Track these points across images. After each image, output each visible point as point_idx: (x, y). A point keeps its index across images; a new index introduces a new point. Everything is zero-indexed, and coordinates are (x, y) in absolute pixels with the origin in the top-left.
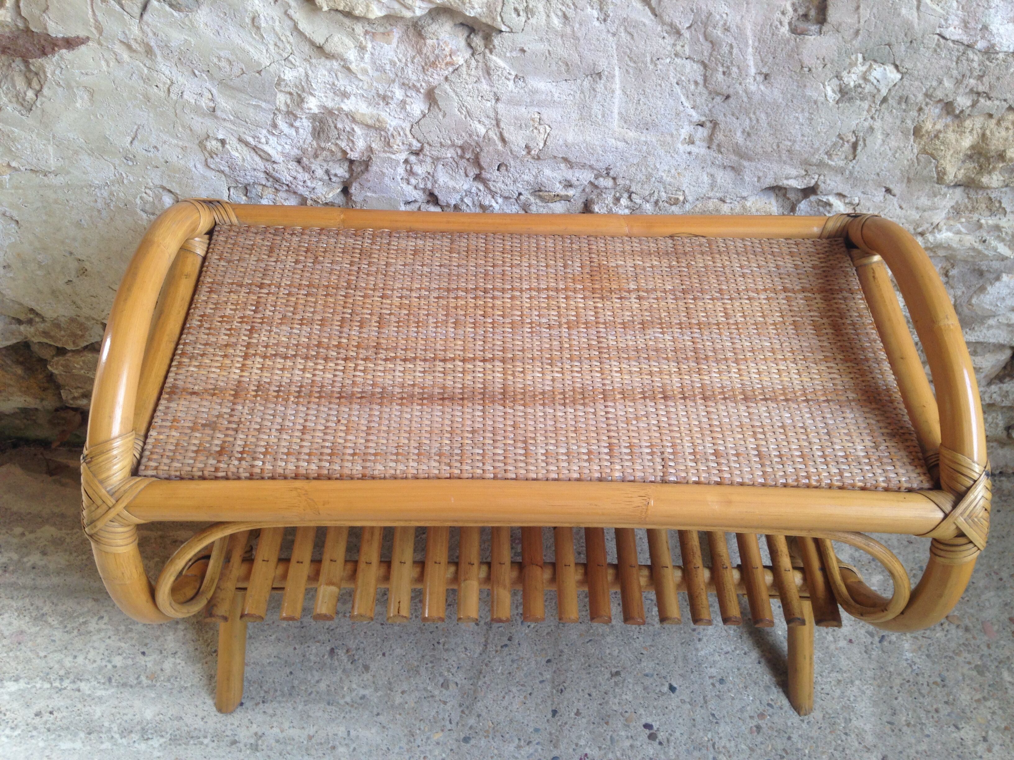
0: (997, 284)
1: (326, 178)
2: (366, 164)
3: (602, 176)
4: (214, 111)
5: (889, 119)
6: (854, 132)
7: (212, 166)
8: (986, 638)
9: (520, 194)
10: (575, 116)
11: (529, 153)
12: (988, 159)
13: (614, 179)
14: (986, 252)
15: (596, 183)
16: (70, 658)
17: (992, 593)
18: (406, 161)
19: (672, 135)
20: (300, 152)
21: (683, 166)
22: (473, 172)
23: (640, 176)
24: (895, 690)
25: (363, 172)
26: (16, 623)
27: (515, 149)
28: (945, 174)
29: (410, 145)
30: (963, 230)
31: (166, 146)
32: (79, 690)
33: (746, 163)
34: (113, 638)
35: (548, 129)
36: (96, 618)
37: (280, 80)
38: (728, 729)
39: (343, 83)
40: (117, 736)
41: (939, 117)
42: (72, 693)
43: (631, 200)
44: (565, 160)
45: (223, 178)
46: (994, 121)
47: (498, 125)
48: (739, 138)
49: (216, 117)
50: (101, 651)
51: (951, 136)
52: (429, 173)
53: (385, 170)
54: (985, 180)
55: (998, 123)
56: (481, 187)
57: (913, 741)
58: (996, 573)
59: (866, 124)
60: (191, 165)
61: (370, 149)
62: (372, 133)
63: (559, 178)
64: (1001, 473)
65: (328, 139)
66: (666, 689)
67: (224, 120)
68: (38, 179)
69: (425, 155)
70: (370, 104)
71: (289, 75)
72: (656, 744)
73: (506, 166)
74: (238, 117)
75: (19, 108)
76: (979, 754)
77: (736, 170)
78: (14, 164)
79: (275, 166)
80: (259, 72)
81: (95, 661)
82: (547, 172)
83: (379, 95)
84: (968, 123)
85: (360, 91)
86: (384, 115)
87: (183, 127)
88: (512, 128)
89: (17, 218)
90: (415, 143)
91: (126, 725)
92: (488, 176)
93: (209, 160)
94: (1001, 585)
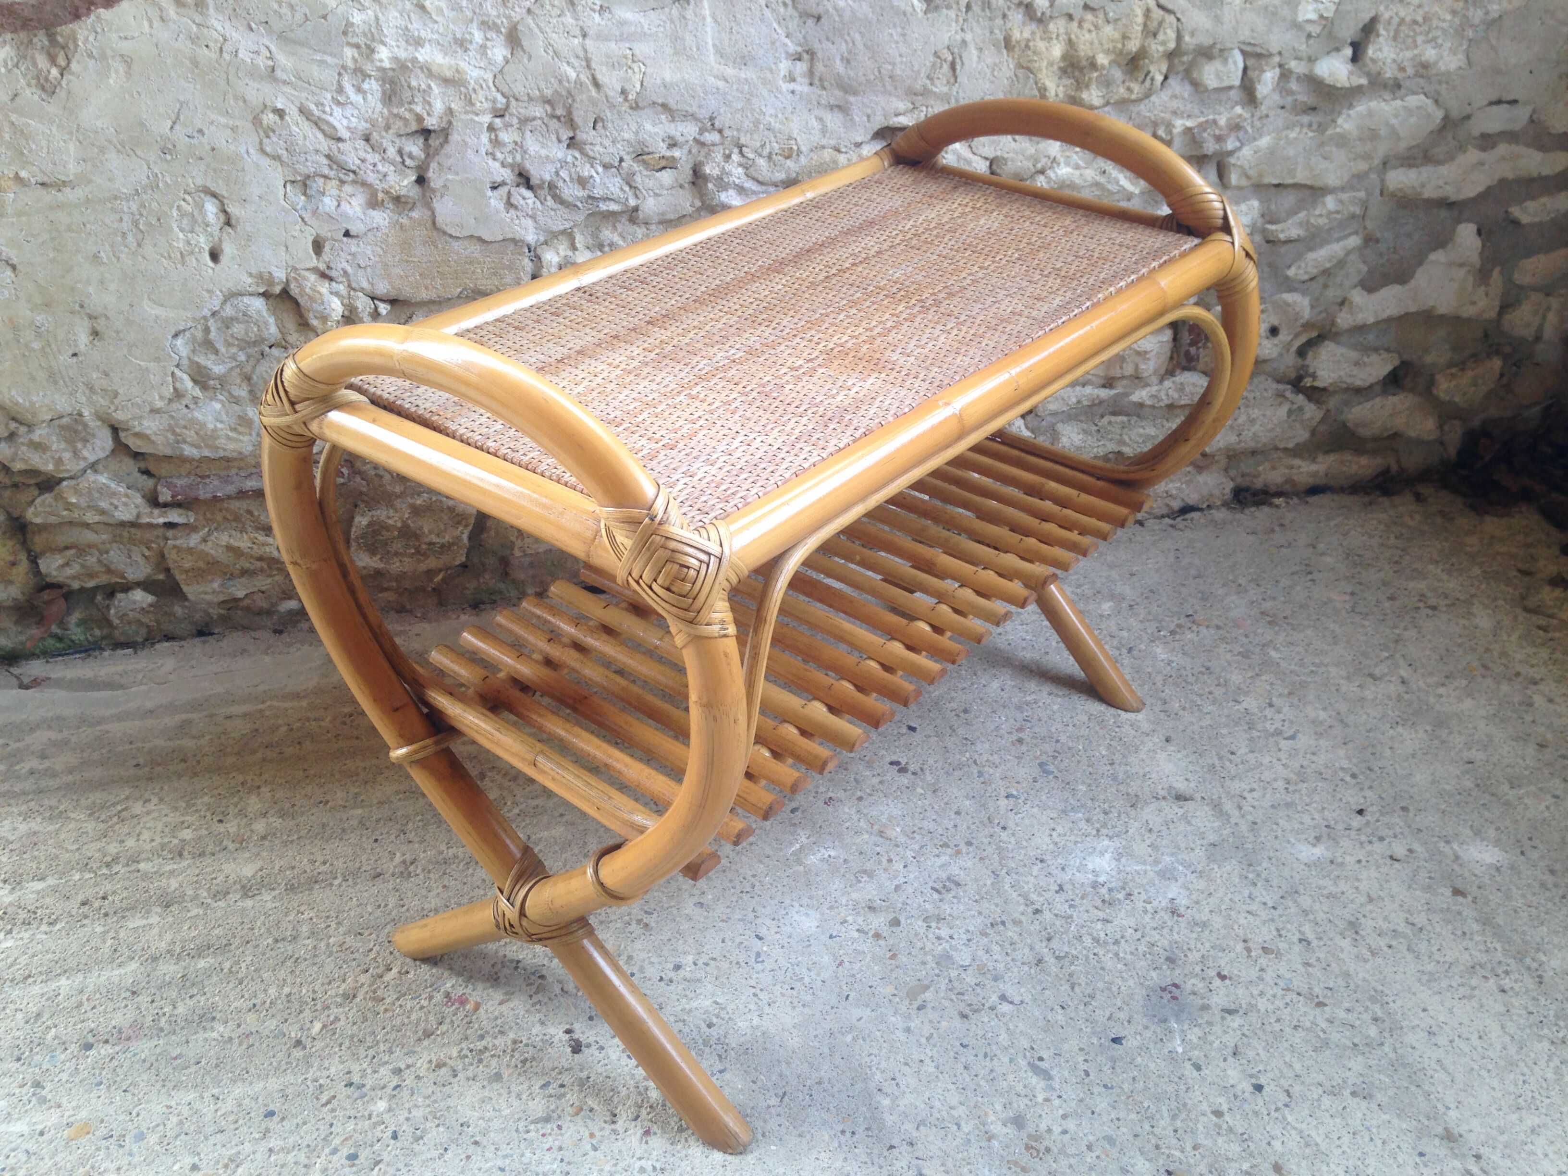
1: (399, 159)
2: (445, 132)
3: (706, 130)
4: (273, 70)
5: (979, 31)
6: (948, 48)
7: (268, 149)
8: (1241, 631)
9: (621, 160)
10: (669, 50)
11: (626, 100)
12: (1081, 69)
13: (720, 131)
14: (1110, 187)
15: (702, 139)
16: (115, 844)
17: (1234, 597)
18: (491, 128)
19: (771, 71)
20: (368, 125)
21: (790, 109)
22: (565, 135)
23: (747, 124)
24: (1159, 684)
25: (441, 146)
26: (23, 828)
27: (611, 94)
28: (1045, 89)
29: (494, 101)
30: (1081, 163)
31: (213, 128)
32: (138, 871)
33: (852, 99)
34: (171, 815)
35: (643, 68)
36: (140, 803)
37: (349, 24)
38: (987, 746)
39: (416, 26)
41: (1024, 24)
42: (129, 875)
43: (743, 156)
44: (665, 106)
45: (280, 169)
46: (1075, 24)
47: (589, 67)
48: (839, 67)
49: (275, 80)
50: (159, 830)
51: (1041, 45)
52: (516, 143)
53: (468, 139)
54: (1085, 95)
55: (1080, 26)
56: (577, 154)
58: (1233, 582)
59: (958, 37)
60: (243, 150)
61: (450, 111)
62: (451, 91)
63: (662, 133)
64: (1208, 506)
65: (401, 104)
66: (904, 730)
67: (285, 82)
68: (48, 197)
69: (511, 115)
70: (446, 54)
71: (357, 18)
72: (909, 775)
73: (603, 120)
74: (300, 78)
75: (39, 92)
77: (842, 108)
78: (23, 174)
79: (340, 145)
80: (325, 17)
81: (152, 840)
82: (648, 127)
83: (456, 40)
84: (1052, 26)
85: (436, 36)
86: (463, 65)
87: (236, 98)
88: (604, 68)
89: (15, 261)
90: (499, 97)
91: (219, 888)
92: (584, 136)
93: (265, 140)
94: (1241, 590)
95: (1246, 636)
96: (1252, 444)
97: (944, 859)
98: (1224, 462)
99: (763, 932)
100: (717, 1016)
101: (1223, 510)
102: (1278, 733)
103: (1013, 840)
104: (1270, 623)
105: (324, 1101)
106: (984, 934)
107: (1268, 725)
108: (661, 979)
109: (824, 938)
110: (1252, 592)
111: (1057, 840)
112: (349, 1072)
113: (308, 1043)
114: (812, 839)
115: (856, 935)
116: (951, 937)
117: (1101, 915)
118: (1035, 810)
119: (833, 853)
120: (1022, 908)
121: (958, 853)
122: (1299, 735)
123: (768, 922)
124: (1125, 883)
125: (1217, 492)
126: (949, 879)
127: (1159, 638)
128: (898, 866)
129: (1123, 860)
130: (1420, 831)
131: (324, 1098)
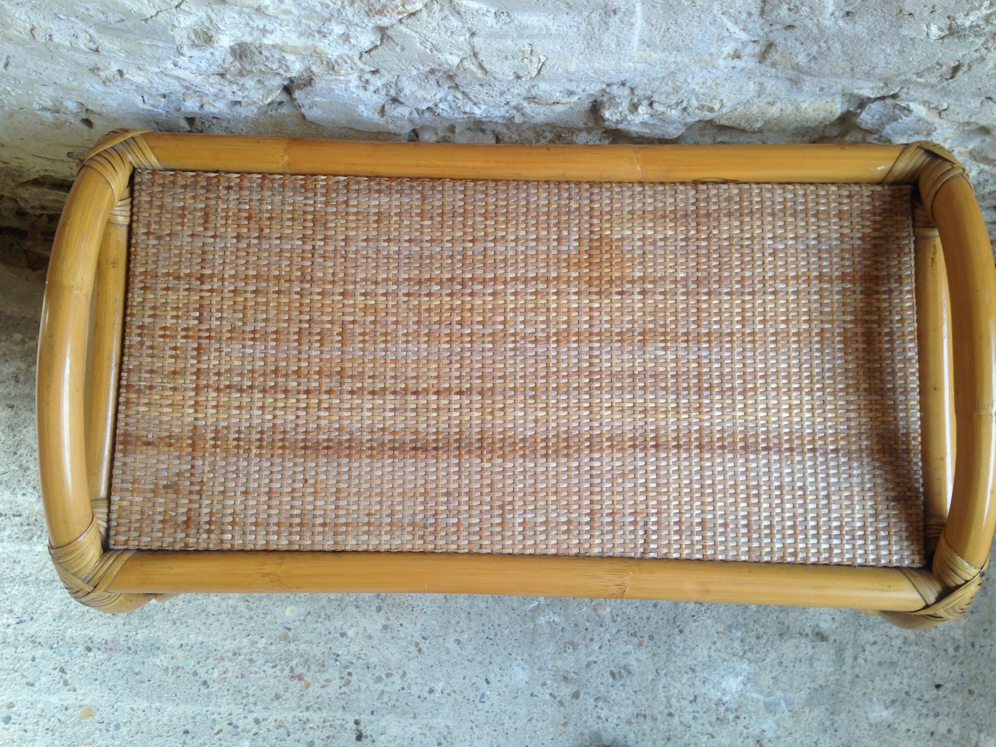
2: (308, 81)
9: (509, 102)
13: (631, 89)
15: (608, 90)
18: (360, 78)
19: (711, 54)
20: (220, 69)
21: (724, 78)
22: (446, 84)
23: (666, 89)
25: (306, 86)
27: (500, 75)
29: (362, 68)
31: (49, 71)
33: (807, 78)
35: (543, 59)
39: (260, 23)
43: (652, 108)
47: (475, 57)
48: (801, 60)
49: (103, 55)
52: (391, 82)
56: (459, 96)
61: (310, 71)
63: (560, 89)
67: (114, 57)
69: (383, 75)
70: (301, 37)
73: (490, 85)
77: (793, 81)
80: (144, 20)
82: (544, 86)
83: (311, 30)
86: (322, 46)
88: (494, 60)
92: (468, 89)
93: (108, 83)
97: (629, 647)
99: (491, 678)
100: (445, 738)
103: (682, 645)
106: (629, 723)
108: (419, 697)
109: (528, 693)
111: (713, 654)
112: (231, 714)
113: (210, 683)
115: (548, 697)
116: (607, 720)
117: (710, 729)
118: (709, 621)
119: (557, 619)
120: (662, 708)
121: (641, 644)
123: (497, 670)
124: (740, 707)
126: (625, 667)
128: (595, 646)
129: (749, 685)
130: (968, 715)
131: (216, 730)
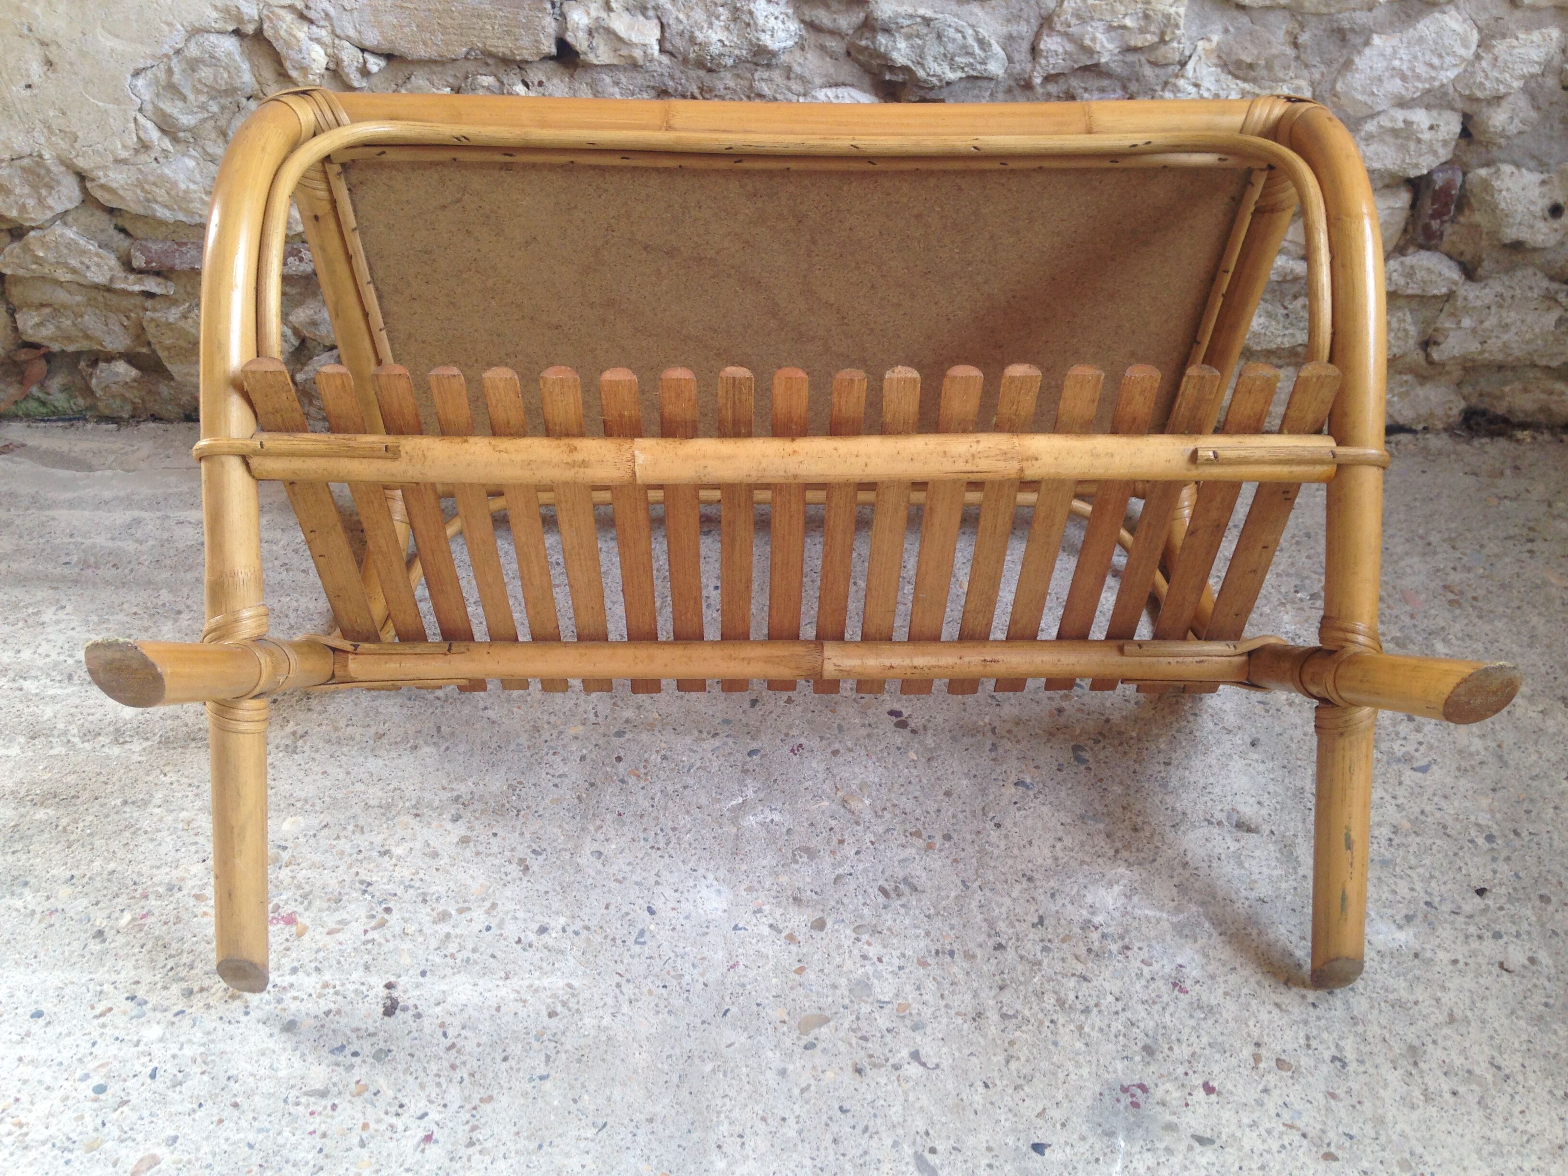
0: (1367, 51)
8: (1408, 608)
16: (11, 653)
17: (1416, 559)
32: (21, 689)
34: (78, 629)
36: (54, 608)
38: (1017, 711)
40: (76, 740)
42: (9, 692)
50: (59, 644)
57: (1299, 721)
58: (1421, 538)
64: (1425, 428)
72: (907, 732)
76: (1402, 735)
81: (47, 656)
91: (92, 727)
94: (1429, 550)
95: (1412, 616)
96: (1500, 357)
97: (910, 852)
98: (1457, 374)
99: (658, 904)
100: (564, 1004)
101: (1445, 436)
102: (1407, 759)
103: (1003, 844)
104: (1451, 602)
105: (97, 1011)
106: (923, 964)
107: (1396, 747)
108: (519, 941)
109: (727, 927)
110: (1440, 557)
111: (1060, 854)
112: (137, 982)
113: (109, 934)
114: (761, 795)
115: (766, 931)
116: (880, 960)
117: (1079, 968)
118: (1045, 809)
119: (777, 817)
120: (982, 938)
121: (930, 847)
122: (1435, 767)
123: (669, 892)
124: (1127, 931)
125: (1439, 412)
126: (905, 880)
127: (1293, 602)
128: (849, 850)
129: (1135, 899)
130: (1555, 933)
131: (100, 1008)
